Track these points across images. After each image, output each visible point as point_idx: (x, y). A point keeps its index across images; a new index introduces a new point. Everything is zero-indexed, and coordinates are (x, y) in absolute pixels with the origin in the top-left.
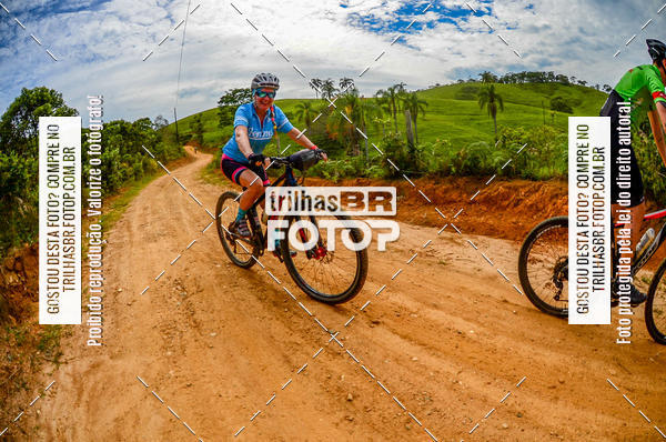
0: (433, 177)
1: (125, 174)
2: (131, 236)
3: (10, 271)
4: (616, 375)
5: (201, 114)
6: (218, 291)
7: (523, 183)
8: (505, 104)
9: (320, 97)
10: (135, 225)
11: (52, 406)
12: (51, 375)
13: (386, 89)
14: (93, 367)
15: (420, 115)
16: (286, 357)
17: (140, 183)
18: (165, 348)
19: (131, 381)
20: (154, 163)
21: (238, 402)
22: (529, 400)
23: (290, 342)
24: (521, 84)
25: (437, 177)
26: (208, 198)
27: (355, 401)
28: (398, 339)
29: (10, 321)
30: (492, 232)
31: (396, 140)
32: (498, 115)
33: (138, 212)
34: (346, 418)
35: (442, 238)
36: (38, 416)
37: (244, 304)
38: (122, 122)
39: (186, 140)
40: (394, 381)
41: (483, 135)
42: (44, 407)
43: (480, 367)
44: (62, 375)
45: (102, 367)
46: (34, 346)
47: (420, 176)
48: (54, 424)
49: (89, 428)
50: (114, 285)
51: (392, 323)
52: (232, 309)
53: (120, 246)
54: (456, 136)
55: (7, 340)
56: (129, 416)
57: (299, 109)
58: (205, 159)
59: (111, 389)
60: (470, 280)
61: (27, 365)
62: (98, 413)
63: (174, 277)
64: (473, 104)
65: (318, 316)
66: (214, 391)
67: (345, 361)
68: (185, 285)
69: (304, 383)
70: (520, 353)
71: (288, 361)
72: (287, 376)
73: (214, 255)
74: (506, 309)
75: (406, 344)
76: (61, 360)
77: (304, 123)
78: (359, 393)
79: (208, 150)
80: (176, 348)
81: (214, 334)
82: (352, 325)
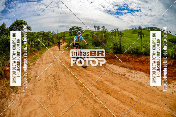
1: (43, 45)
2: (42, 62)
3: (7, 66)
5: (65, 32)
8: (144, 36)
9: (96, 30)
10: (44, 60)
11: (13, 104)
12: (14, 96)
13: (113, 30)
14: (26, 96)
15: (122, 37)
18: (47, 94)
19: (36, 102)
20: (51, 43)
21: (66, 113)
23: (83, 97)
24: (148, 30)
25: (127, 54)
26: (64, 54)
28: (114, 99)
29: (5, 80)
30: (140, 70)
31: (116, 43)
32: (142, 38)
33: (45, 56)
35: (127, 71)
36: (8, 106)
38: (43, 32)
39: (60, 38)
41: (138, 44)
42: (10, 104)
43: (136, 108)
44: (17, 96)
46: (10, 87)
47: (122, 53)
48: (12, 109)
49: (22, 112)
50: (36, 74)
51: (113, 94)
52: (68, 86)
53: (39, 64)
55: (3, 84)
56: (34, 111)
57: (90, 33)
58: (65, 44)
59: (30, 103)
60: (134, 83)
61: (7, 92)
62: (25, 109)
63: (53, 74)
64: (136, 35)
65: (92, 90)
66: (60, 109)
67: (99, 104)
68: (56, 77)
69: (86, 110)
70: (147, 105)
71: (82, 102)
72: (82, 107)
73: (65, 69)
74: (144, 92)
75: (116, 101)
76: (17, 92)
77: (92, 37)
78: (102, 114)
79: (66, 42)
80: (50, 95)
81: (62, 92)
82: (102, 94)
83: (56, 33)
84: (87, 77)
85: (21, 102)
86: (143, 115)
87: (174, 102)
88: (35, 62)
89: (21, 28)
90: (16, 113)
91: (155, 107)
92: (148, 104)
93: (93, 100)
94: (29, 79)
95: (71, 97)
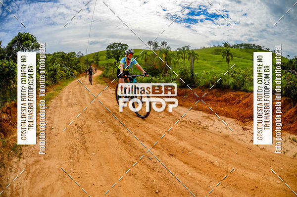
0: (201, 88)
1: (62, 76)
2: (61, 103)
3: (4, 113)
4: (280, 184)
5: (98, 53)
6: (98, 134)
7: (242, 93)
8: (234, 58)
9: (152, 49)
10: (63, 100)
11: (15, 177)
12: (16, 163)
13: (181, 48)
14: (36, 162)
15: (196, 60)
16: (127, 168)
17: (68, 80)
18: (70, 158)
19: (52, 171)
21: (102, 188)
24: (241, 49)
25: (203, 88)
26: (98, 90)
27: (159, 193)
28: (182, 164)
29: (1, 135)
30: (227, 115)
31: (185, 70)
32: (230, 62)
33: (66, 93)
35: (204, 116)
39: (91, 63)
40: (178, 184)
42: (11, 177)
43: (220, 179)
44: (21, 163)
45: (39, 163)
46: (10, 148)
47: (195, 87)
48: (14, 185)
50: (50, 125)
51: (180, 155)
52: (104, 143)
53: (56, 108)
54: (212, 71)
56: (49, 187)
57: (142, 54)
58: (99, 73)
60: (216, 137)
61: (6, 157)
62: (35, 184)
63: (79, 124)
64: (219, 57)
66: (91, 182)
67: (156, 173)
68: (83, 129)
69: (135, 182)
70: (239, 173)
72: (127, 178)
73: (98, 116)
74: (233, 151)
75: (186, 166)
76: (21, 157)
77: (144, 61)
78: (162, 190)
79: (100, 69)
80: (75, 158)
81: (94, 154)
82: (161, 156)
84: (136, 128)
85: (28, 173)
86: (233, 189)
87: (287, 167)
88: (48, 105)
89: (27, 46)
90: (20, 191)
91: (253, 176)
92: (241, 171)
93: (145, 166)
95: (109, 162)
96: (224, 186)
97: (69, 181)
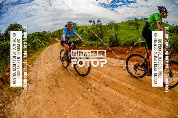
0: (122, 46)
1: (39, 46)
2: (41, 62)
3: (7, 72)
4: (170, 101)
5: (60, 30)
6: (64, 77)
8: (141, 27)
9: (92, 25)
10: (42, 60)
11: (18, 107)
12: (18, 99)
13: (109, 23)
14: (30, 97)
15: (118, 30)
16: (82, 95)
17: (43, 48)
18: (49, 92)
20: (47, 43)
22: (148, 107)
24: (145, 21)
25: (124, 46)
27: (101, 107)
28: (113, 90)
29: (7, 85)
31: (112, 36)
32: (139, 30)
33: (43, 56)
34: (98, 112)
35: (125, 63)
36: (13, 110)
37: (71, 80)
38: (38, 32)
39: (56, 37)
40: (112, 102)
41: (135, 35)
42: (15, 108)
43: (135, 98)
44: (21, 99)
45: (32, 97)
46: (13, 91)
47: (119, 46)
48: (18, 112)
49: (27, 113)
50: (36, 75)
51: (111, 86)
52: (68, 82)
53: (38, 65)
54: (128, 35)
55: (6, 90)
56: (39, 110)
59: (34, 103)
61: (11, 97)
62: (30, 109)
63: (53, 73)
64: (132, 27)
65: (92, 84)
66: (63, 104)
69: (87, 102)
70: (146, 94)
71: (83, 96)
72: (83, 100)
74: (142, 82)
75: (115, 92)
76: (21, 95)
77: (88, 32)
78: (102, 105)
80: (53, 92)
81: (63, 89)
82: (101, 86)
83: (52, 32)
85: (26, 104)
86: (142, 104)
88: (33, 64)
94: (31, 81)
95: (72, 93)
96: (137, 102)
97: (50, 105)
